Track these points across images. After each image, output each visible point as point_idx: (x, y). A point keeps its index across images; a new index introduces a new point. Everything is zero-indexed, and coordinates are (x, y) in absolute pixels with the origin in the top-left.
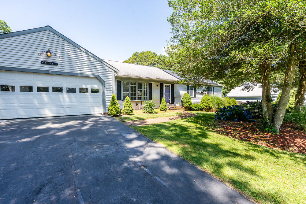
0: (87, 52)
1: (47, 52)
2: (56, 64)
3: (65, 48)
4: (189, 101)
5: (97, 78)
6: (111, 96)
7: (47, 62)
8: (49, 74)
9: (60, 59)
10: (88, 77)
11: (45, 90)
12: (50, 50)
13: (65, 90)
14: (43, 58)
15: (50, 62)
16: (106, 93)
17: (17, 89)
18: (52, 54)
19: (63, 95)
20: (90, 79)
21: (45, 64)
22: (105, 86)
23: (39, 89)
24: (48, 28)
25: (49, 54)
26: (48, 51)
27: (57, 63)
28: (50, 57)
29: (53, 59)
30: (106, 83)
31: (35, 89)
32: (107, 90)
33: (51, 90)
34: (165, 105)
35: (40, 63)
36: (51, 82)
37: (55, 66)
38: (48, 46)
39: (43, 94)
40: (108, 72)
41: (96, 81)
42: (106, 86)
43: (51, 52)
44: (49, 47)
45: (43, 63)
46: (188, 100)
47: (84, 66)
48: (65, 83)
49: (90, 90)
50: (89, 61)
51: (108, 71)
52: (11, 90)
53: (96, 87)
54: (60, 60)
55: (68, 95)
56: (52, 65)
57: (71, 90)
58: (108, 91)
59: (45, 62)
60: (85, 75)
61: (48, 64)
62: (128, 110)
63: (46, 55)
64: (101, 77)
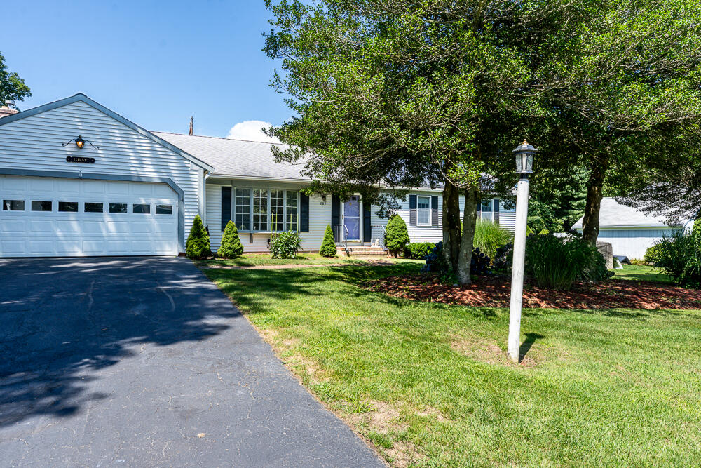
0: (150, 136)
1: (77, 141)
2: (91, 161)
3: (110, 131)
4: (400, 233)
5: (168, 183)
6: (193, 221)
7: (76, 158)
8: (80, 179)
9: (99, 152)
10: (150, 183)
11: (72, 207)
12: (82, 135)
13: (106, 208)
14: (70, 151)
15: (81, 158)
16: (186, 214)
17: (28, 206)
18: (86, 143)
19: (102, 217)
20: (153, 186)
21: (73, 161)
22: (183, 200)
23: (64, 207)
24: (81, 98)
25: (80, 143)
26: (80, 139)
27: (93, 159)
28: (81, 148)
29: (88, 152)
30: (185, 193)
31: (55, 207)
32: (187, 207)
33: (81, 207)
34: (332, 243)
35: (65, 160)
36: (81, 193)
37: (89, 165)
38: (80, 129)
39: (71, 215)
40: (191, 170)
41: (167, 190)
42: (185, 200)
43: (83, 139)
44: (81, 131)
45: (70, 159)
46: (398, 233)
47: (144, 162)
48: (106, 194)
49: (153, 209)
50: (153, 151)
51: (189, 169)
52: (9, 208)
53: (166, 202)
54: (100, 154)
55: (112, 217)
56: (84, 162)
57: (117, 208)
58: (190, 210)
59: (73, 158)
60: (144, 180)
61: (79, 162)
62: (230, 248)
63: (75, 146)
64: (176, 182)
